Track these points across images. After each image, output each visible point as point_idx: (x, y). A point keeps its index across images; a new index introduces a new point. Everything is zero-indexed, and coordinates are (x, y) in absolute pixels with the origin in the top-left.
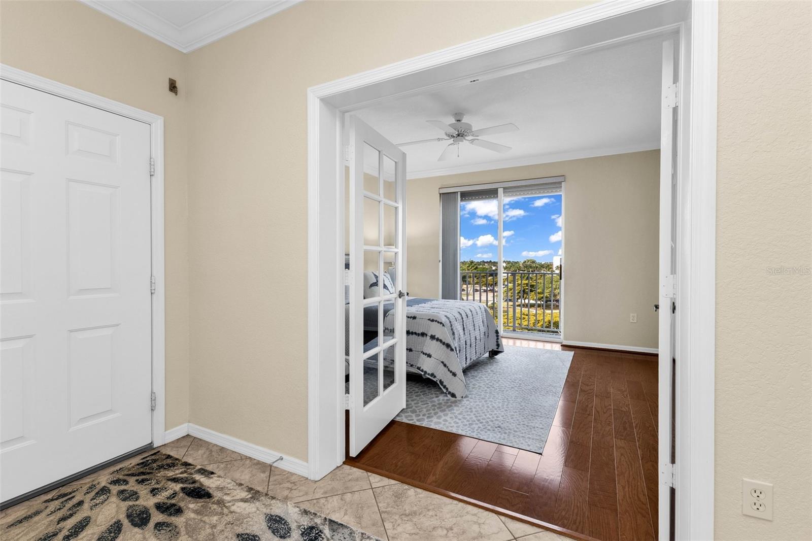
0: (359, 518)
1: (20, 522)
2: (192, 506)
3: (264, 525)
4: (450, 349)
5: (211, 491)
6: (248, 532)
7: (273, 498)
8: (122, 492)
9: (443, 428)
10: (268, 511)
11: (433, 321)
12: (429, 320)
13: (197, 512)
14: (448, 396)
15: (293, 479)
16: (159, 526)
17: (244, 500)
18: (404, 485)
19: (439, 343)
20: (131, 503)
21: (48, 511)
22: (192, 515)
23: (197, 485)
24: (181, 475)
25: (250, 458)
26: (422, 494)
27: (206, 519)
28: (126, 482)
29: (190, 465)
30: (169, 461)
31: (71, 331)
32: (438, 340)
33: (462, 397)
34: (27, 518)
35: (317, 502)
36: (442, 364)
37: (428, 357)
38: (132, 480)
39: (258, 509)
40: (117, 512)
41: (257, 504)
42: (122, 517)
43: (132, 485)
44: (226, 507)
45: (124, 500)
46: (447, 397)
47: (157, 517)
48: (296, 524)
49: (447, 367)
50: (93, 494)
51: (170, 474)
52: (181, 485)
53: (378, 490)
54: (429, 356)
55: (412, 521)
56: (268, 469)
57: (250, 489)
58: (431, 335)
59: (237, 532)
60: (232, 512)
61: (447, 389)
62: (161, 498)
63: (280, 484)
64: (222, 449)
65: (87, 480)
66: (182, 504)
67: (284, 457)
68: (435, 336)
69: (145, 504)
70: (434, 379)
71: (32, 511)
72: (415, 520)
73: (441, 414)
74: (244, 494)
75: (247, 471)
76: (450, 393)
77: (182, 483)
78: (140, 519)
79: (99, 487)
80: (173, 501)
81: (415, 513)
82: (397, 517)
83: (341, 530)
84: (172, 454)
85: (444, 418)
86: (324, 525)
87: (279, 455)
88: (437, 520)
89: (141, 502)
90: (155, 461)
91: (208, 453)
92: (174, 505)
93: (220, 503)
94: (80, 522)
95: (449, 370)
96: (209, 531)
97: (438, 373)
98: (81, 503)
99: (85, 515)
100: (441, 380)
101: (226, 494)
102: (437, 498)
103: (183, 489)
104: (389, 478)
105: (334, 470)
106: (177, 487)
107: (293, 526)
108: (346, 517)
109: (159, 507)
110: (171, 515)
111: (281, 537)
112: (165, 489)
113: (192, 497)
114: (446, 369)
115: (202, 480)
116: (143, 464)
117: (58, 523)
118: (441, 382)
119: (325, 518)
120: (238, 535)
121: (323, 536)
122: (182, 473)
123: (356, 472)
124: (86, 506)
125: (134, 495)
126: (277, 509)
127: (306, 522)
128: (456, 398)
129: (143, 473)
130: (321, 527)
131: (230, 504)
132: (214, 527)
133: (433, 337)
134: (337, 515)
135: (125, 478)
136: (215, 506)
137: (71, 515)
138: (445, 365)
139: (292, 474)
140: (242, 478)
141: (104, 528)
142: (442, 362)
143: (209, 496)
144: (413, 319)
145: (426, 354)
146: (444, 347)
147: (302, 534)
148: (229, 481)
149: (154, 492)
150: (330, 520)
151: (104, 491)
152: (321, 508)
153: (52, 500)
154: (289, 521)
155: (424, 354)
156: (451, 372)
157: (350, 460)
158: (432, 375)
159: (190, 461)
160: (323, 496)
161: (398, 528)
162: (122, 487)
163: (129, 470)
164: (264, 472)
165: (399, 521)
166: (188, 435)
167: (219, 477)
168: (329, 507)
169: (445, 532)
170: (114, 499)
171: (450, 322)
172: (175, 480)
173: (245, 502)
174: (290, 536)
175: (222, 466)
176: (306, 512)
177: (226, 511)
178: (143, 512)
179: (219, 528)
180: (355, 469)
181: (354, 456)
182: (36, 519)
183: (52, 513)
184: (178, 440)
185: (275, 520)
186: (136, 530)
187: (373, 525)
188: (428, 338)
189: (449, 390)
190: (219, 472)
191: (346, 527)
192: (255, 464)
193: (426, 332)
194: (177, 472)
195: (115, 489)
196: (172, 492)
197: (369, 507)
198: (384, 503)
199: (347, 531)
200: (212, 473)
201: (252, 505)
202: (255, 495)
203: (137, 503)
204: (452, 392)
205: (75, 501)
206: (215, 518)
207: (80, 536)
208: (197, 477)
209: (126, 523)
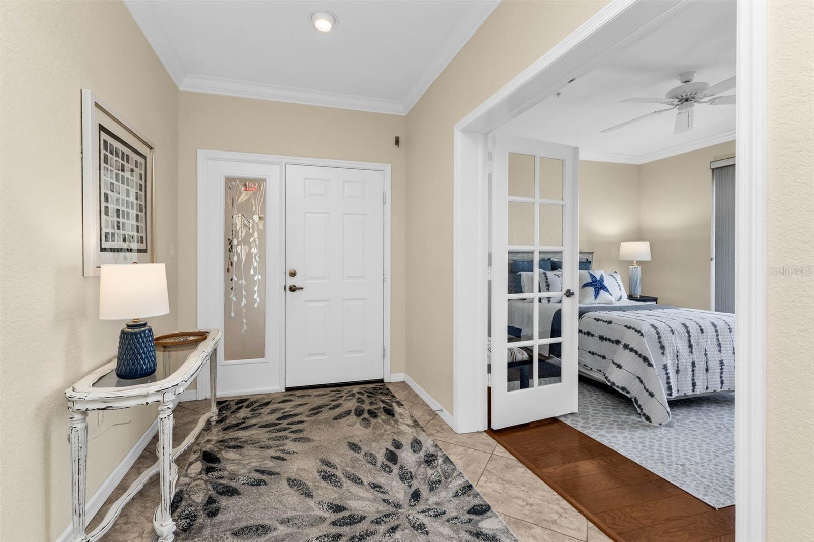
0: (467, 465)
1: (320, 395)
2: (383, 417)
3: (410, 441)
4: (647, 363)
5: (395, 414)
6: (400, 441)
7: (424, 431)
8: (359, 398)
9: (604, 441)
10: (416, 436)
11: (630, 328)
12: (626, 326)
13: (383, 421)
14: (643, 418)
15: (444, 426)
16: (364, 419)
17: (408, 425)
18: (520, 463)
19: (633, 354)
20: (360, 405)
21: (330, 395)
22: (380, 421)
23: (391, 408)
24: (388, 401)
25: (428, 406)
26: (529, 474)
27: (385, 426)
28: (363, 394)
29: (395, 397)
30: (387, 391)
31: (345, 300)
32: (632, 350)
33: (661, 424)
34: (323, 395)
35: (448, 445)
36: (638, 380)
37: (617, 367)
38: (366, 394)
39: (412, 432)
40: (352, 406)
41: (414, 430)
42: (353, 409)
43: (364, 397)
44: (397, 424)
45: (358, 402)
46: (641, 418)
47: (366, 415)
48: (426, 449)
49: (644, 384)
50: (349, 394)
51: (383, 398)
52: (384, 405)
53: (495, 457)
54: (619, 366)
55: (503, 485)
56: (433, 414)
57: (415, 421)
58: (625, 344)
59: (394, 438)
60: (398, 428)
61: (642, 410)
62: (372, 407)
63: (434, 426)
64: (416, 395)
65: (349, 388)
66: (379, 414)
67: (444, 410)
68: (629, 345)
69: (364, 407)
70: (627, 395)
71: (325, 393)
72: (506, 485)
73: (616, 430)
74: (410, 422)
75: (421, 412)
76: (644, 415)
77: (386, 404)
78: (359, 413)
79: (352, 392)
80: (376, 411)
81: (511, 482)
82: (494, 478)
83: (449, 464)
84: (390, 389)
85: (616, 434)
86: (441, 457)
87: (440, 407)
88: (525, 494)
89: (364, 406)
90: (380, 389)
91: (407, 395)
92: (376, 413)
93: (396, 421)
94: (338, 404)
95: (645, 388)
96: (382, 431)
97: (633, 389)
98: (342, 397)
99: (341, 402)
100: (636, 398)
101: (402, 418)
102: (540, 483)
103: (384, 407)
104: (512, 453)
105: (474, 432)
106: (382, 405)
107: (424, 449)
108: (459, 461)
109: (370, 412)
110: (371, 417)
111: (413, 451)
112: (377, 404)
113: (386, 413)
114: (642, 386)
115: (395, 407)
116: (375, 389)
117: (331, 401)
118: (636, 401)
119: (445, 454)
120: (394, 440)
121: (436, 462)
122: (388, 400)
123: (490, 440)
124: (343, 398)
125: (363, 402)
126: (422, 437)
127: (432, 450)
128: (651, 422)
129: (372, 393)
130: (439, 457)
131: (400, 424)
132: (386, 431)
133: (626, 346)
134: (455, 457)
135: (364, 392)
136: (393, 422)
137: (336, 400)
138: (641, 382)
139: (446, 424)
140: (416, 414)
141: (344, 410)
142: (639, 378)
143: (393, 415)
144: (608, 324)
145: (616, 364)
146: (641, 360)
147: (425, 456)
148: (408, 413)
149: (371, 403)
150: (447, 456)
151: (353, 395)
152: (448, 449)
153: (333, 391)
154: (424, 445)
155: (613, 363)
156: (647, 390)
157: (490, 431)
158: (623, 389)
159: (396, 395)
160: (454, 443)
161: (489, 483)
162: (361, 396)
163: (367, 389)
164: (430, 416)
165: (494, 480)
166: (404, 382)
167: (404, 408)
168: (453, 451)
169: (524, 504)
170: (354, 400)
171: (658, 333)
172: (383, 402)
173: (408, 426)
174: (418, 453)
175: (411, 404)
176: (436, 446)
177: (396, 426)
178: (361, 411)
179: (388, 432)
180: (490, 438)
181: (495, 429)
182: (325, 396)
183: (331, 396)
184: (398, 382)
185: (417, 442)
186: (355, 417)
187: (473, 473)
188: (621, 346)
189: (644, 411)
190: (405, 406)
191: (454, 465)
192: (429, 410)
193: (620, 340)
194: (387, 398)
195: (357, 396)
196: (378, 406)
197: (479, 463)
198: (493, 466)
199: (453, 467)
200: (402, 405)
201: (411, 429)
202: (416, 424)
203: (362, 406)
204: (647, 414)
205: (340, 395)
206: (389, 427)
207: (335, 410)
208: (394, 404)
209: (353, 412)
